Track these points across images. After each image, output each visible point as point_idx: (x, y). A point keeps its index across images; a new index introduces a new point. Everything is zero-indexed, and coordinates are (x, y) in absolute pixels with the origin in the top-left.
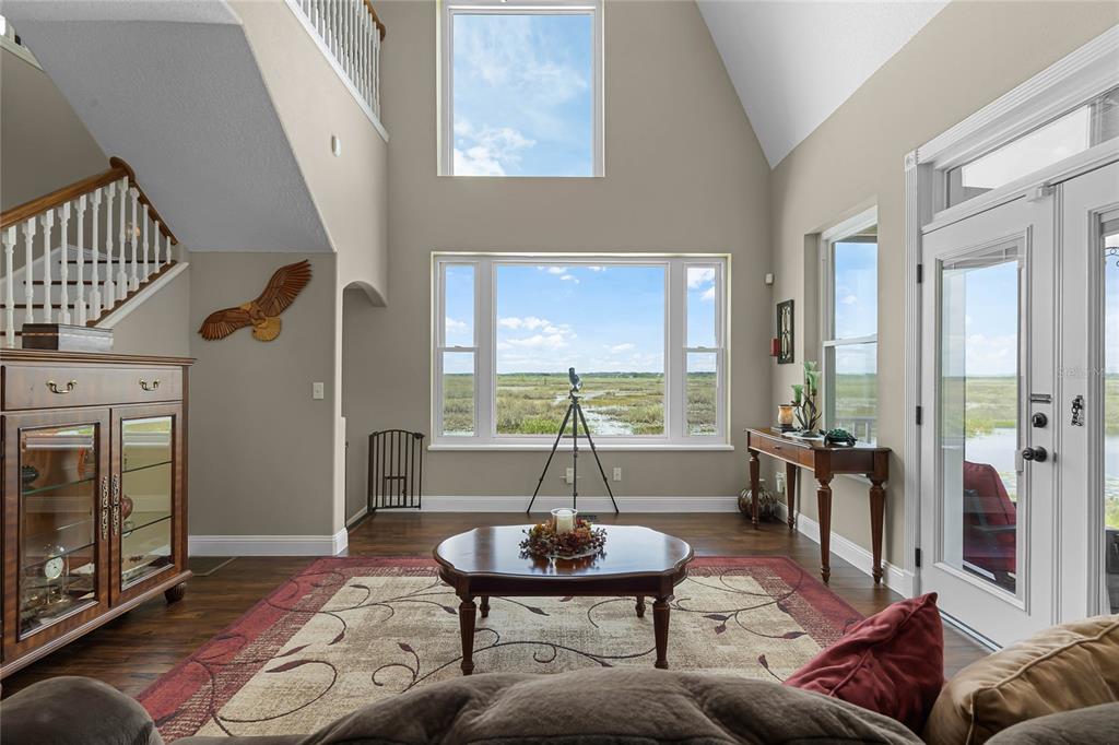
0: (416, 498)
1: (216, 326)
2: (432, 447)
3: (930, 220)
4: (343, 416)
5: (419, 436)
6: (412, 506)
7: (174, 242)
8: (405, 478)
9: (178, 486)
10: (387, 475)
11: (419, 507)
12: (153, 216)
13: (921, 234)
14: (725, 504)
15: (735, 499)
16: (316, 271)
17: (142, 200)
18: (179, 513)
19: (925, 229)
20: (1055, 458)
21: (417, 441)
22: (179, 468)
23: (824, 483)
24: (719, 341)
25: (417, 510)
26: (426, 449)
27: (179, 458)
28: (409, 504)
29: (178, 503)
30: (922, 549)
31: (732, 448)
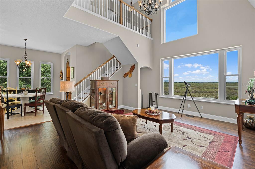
0: (157, 106)
1: (126, 75)
2: (160, 96)
4: (140, 89)
5: (157, 94)
7: (121, 64)
8: (155, 102)
9: (116, 97)
10: (152, 101)
11: (158, 108)
12: (118, 61)
16: (136, 66)
17: (117, 59)
18: (116, 101)
21: (157, 95)
22: (116, 95)
27: (116, 93)
29: (116, 99)
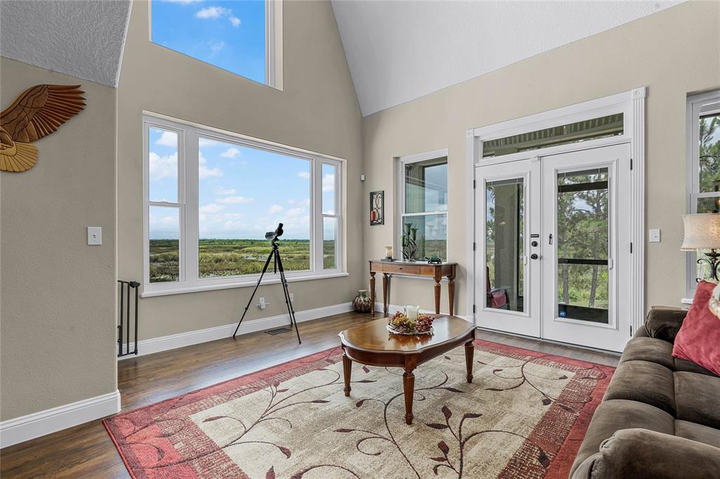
2: (144, 294)
3: (478, 162)
5: (134, 285)
6: (128, 353)
8: (121, 327)
11: (136, 352)
13: (475, 167)
14: (345, 308)
15: (351, 303)
19: (476, 165)
20: (541, 258)
23: (438, 281)
24: (336, 211)
25: (133, 356)
26: (140, 296)
28: (124, 352)
30: (476, 304)
31: (348, 274)
